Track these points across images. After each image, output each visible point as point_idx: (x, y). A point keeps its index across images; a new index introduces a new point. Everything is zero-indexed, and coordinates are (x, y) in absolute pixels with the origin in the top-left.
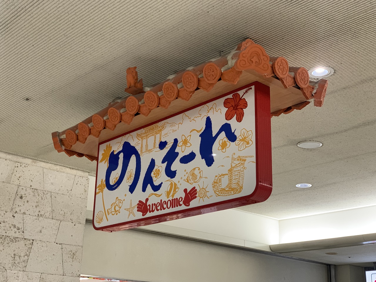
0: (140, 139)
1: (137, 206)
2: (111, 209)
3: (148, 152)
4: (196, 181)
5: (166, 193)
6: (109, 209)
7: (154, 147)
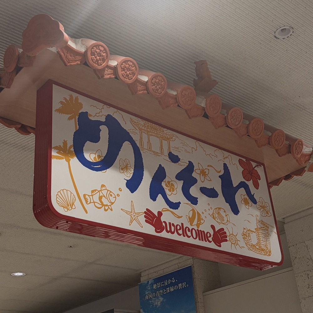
0: (137, 128)
1: (144, 214)
2: (91, 197)
3: (152, 153)
4: (223, 222)
5: (188, 218)
6: (89, 196)
7: (162, 153)
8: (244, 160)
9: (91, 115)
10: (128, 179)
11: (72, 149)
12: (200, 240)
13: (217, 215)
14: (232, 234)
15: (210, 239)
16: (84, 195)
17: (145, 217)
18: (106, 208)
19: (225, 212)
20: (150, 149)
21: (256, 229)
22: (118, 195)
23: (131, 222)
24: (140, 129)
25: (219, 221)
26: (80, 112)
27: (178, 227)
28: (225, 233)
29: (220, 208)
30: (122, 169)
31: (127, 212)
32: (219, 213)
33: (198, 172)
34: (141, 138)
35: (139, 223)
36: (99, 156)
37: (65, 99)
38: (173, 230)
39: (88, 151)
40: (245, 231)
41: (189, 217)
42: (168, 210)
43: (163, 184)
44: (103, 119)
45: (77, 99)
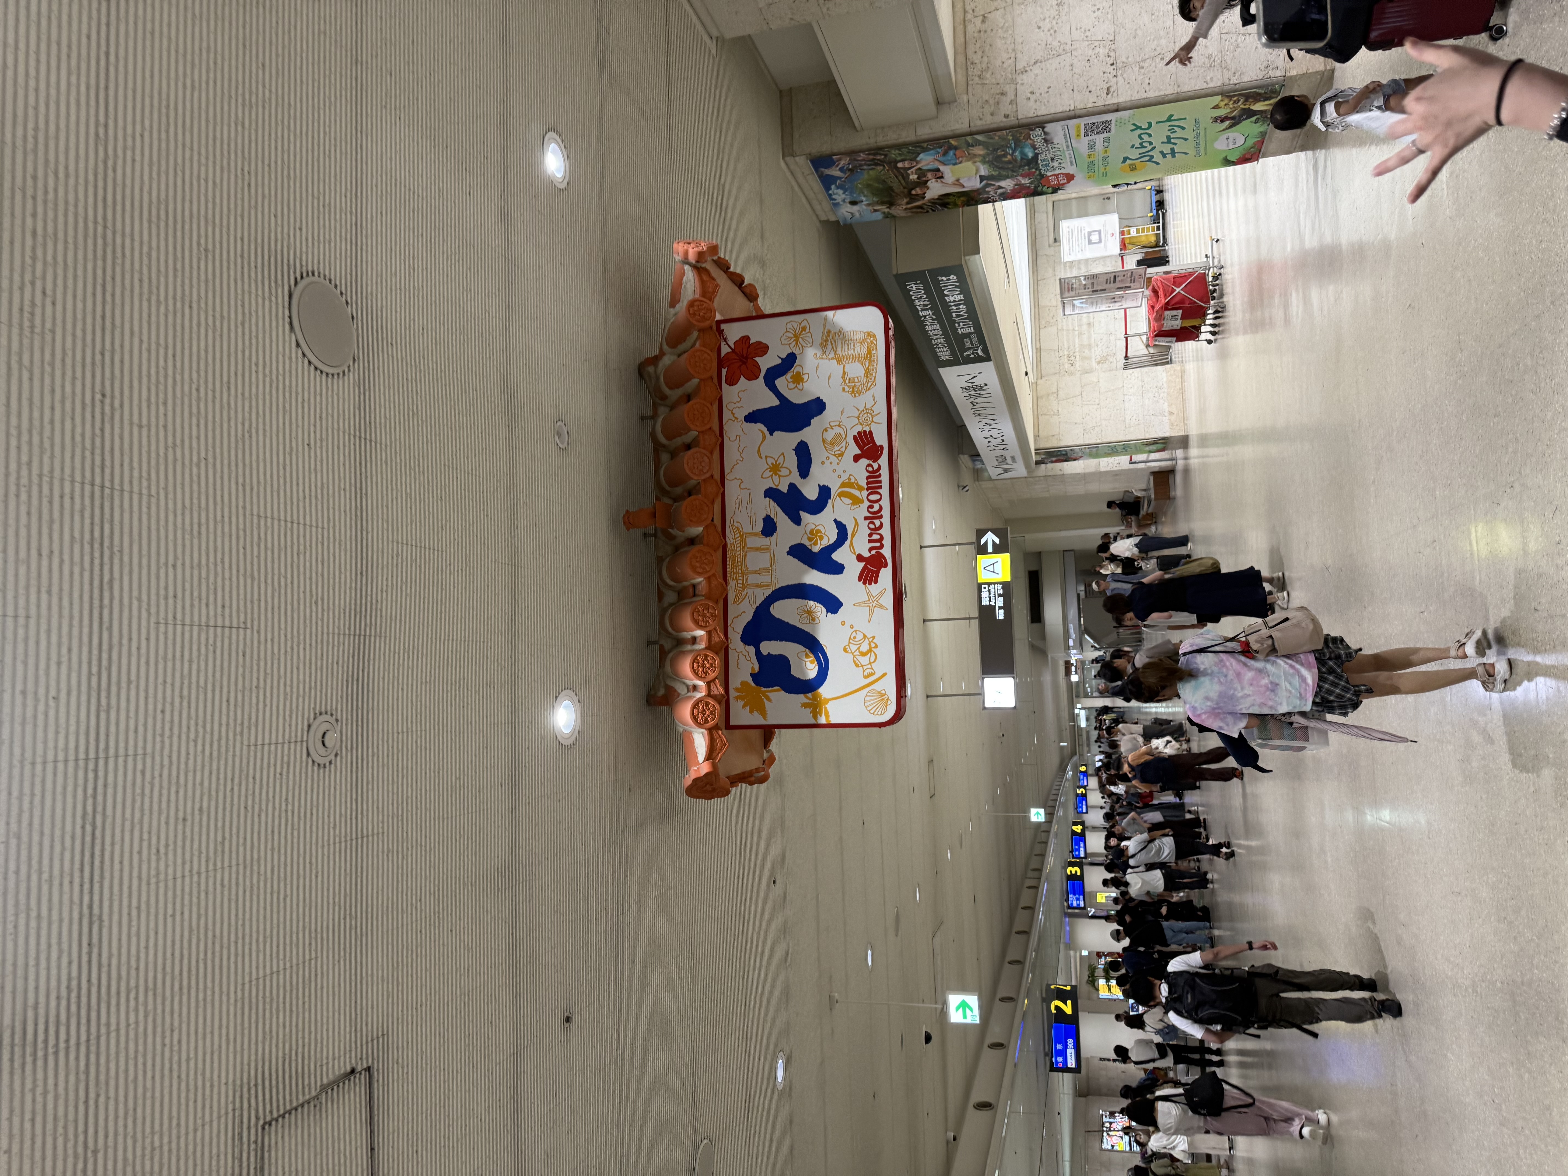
8: (724, 371)
9: (753, 668)
10: (824, 610)
11: (810, 695)
12: (880, 487)
13: (836, 448)
14: (858, 418)
15: (875, 466)
16: (865, 677)
17: (870, 584)
18: (873, 645)
19: (826, 430)
20: (768, 571)
21: (839, 363)
22: (852, 627)
23: (882, 607)
24: (744, 587)
25: (843, 444)
26: (753, 684)
27: (872, 526)
28: (859, 433)
29: (824, 441)
30: (813, 619)
31: (871, 613)
32: (832, 444)
33: (776, 478)
34: (758, 586)
35: (881, 594)
36: (807, 656)
37: (744, 706)
38: (877, 537)
39: (804, 673)
40: (847, 389)
41: (853, 504)
42: (851, 543)
43: (816, 549)
44: (751, 649)
45: (737, 690)
